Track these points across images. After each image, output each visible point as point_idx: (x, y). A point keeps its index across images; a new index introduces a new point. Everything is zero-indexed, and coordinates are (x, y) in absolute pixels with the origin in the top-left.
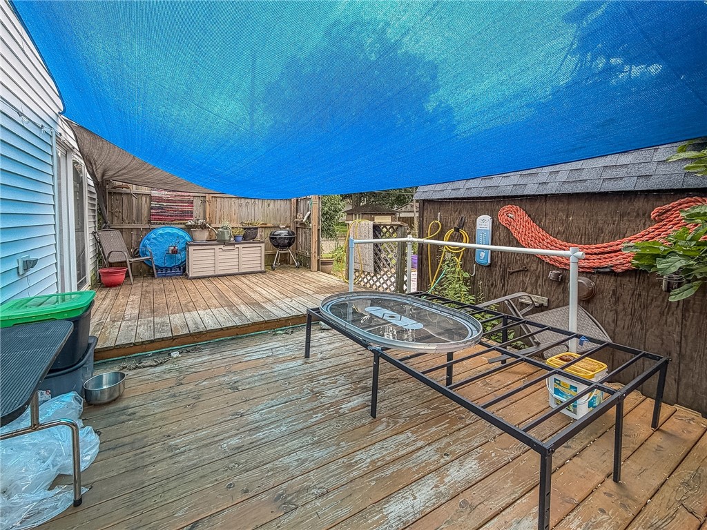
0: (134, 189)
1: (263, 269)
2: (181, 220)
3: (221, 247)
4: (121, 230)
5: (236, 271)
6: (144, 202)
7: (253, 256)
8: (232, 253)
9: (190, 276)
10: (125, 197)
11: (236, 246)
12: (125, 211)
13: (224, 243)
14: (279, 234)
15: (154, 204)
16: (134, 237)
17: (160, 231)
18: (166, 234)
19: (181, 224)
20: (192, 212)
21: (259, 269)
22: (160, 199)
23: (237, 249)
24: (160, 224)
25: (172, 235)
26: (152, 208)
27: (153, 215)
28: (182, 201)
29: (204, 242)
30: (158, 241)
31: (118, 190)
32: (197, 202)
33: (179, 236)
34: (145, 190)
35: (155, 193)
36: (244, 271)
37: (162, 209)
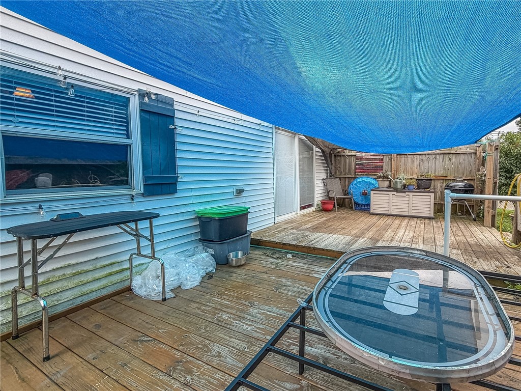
0: (347, 152)
1: (432, 215)
2: (374, 172)
3: (395, 193)
4: (340, 178)
5: (407, 214)
6: (352, 160)
7: (423, 203)
8: (404, 199)
9: (371, 212)
10: (342, 158)
11: (407, 193)
12: (342, 166)
13: (397, 190)
14: (454, 186)
15: (358, 162)
16: (347, 183)
17: (360, 180)
18: (362, 181)
19: (374, 175)
20: (382, 167)
21: (428, 215)
22: (361, 158)
23: (407, 196)
24: (361, 175)
25: (366, 182)
26: (357, 164)
27: (357, 169)
28: (375, 159)
29: (385, 189)
30: (357, 186)
31: (340, 154)
32: (386, 159)
33: (370, 183)
34: (353, 153)
35: (359, 155)
36: (414, 214)
37: (362, 165)
